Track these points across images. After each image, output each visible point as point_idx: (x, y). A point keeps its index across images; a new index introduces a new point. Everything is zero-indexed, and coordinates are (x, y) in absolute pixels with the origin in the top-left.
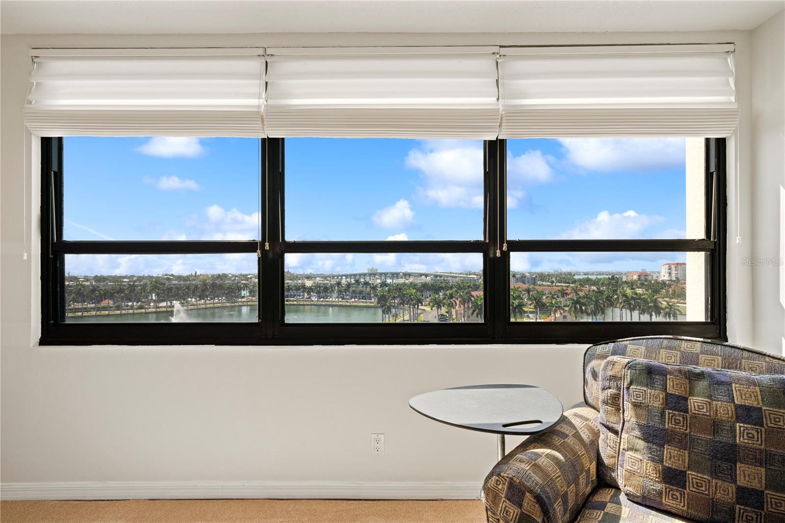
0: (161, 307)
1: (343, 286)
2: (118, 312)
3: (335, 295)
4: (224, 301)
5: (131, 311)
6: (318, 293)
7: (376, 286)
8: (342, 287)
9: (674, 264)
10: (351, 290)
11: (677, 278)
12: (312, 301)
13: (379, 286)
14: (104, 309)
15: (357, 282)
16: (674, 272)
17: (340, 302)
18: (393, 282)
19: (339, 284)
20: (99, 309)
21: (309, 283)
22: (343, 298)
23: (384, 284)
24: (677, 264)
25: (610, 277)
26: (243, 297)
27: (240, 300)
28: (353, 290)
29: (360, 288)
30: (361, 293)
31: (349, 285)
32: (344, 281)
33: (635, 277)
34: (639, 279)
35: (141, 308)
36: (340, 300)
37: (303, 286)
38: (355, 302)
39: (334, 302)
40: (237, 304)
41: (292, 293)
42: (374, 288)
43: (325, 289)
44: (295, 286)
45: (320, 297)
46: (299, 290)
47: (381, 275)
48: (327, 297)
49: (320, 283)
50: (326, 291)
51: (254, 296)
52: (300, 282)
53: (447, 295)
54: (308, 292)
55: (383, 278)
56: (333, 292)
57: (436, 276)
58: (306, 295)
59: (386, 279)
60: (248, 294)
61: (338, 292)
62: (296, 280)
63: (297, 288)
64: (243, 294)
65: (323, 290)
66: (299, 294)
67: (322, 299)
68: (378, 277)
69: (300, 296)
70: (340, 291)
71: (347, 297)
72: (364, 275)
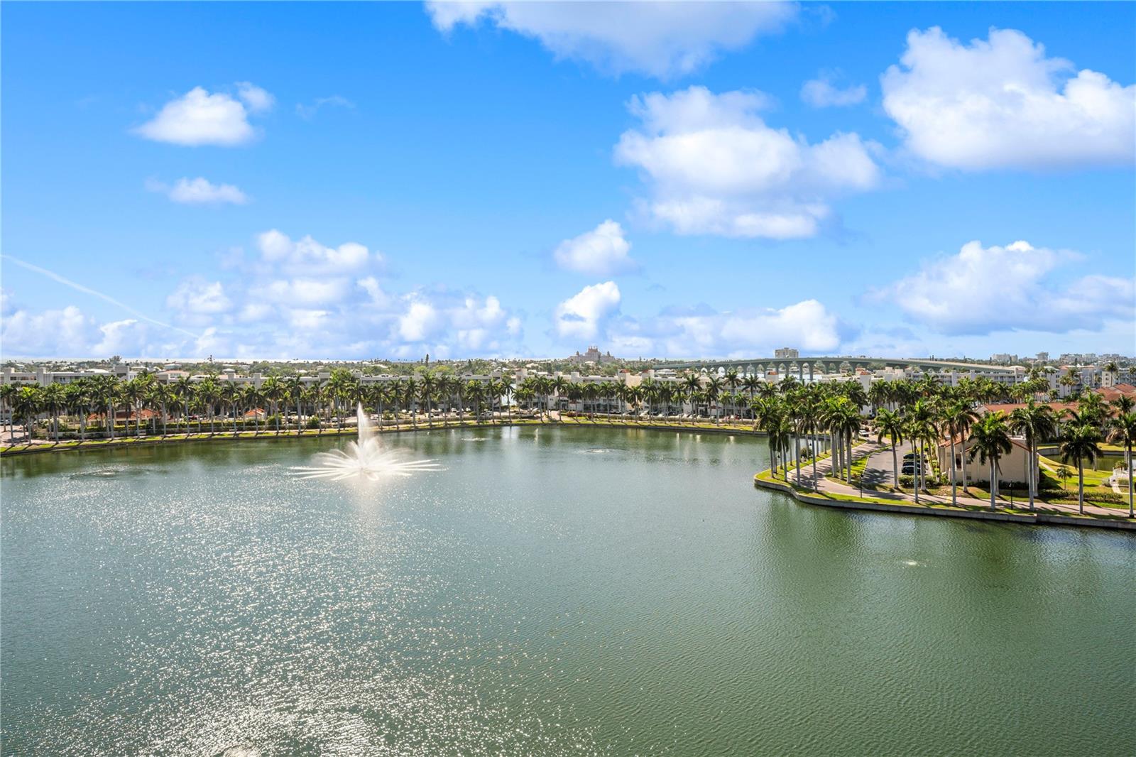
0: (349, 425)
1: (704, 387)
2: (273, 433)
3: (688, 406)
4: (467, 415)
5: (294, 432)
6: (653, 400)
7: (774, 388)
8: (700, 389)
12: (641, 419)
13: (779, 387)
14: (250, 426)
15: (732, 378)
18: (812, 379)
19: (694, 383)
20: (240, 427)
21: (633, 381)
22: (705, 414)
23: (788, 385)
26: (504, 409)
27: (496, 414)
28: (725, 398)
29: (739, 392)
30: (742, 402)
31: (714, 387)
32: (704, 379)
35: (313, 425)
36: (699, 417)
37: (621, 387)
38: (730, 422)
39: (684, 421)
40: (491, 422)
41: (601, 402)
42: (768, 392)
43: (666, 393)
44: (604, 387)
45: (657, 411)
46: (613, 394)
47: (800, 363)
48: (671, 411)
49: (656, 382)
50: (668, 400)
51: (525, 407)
52: (616, 377)
53: (914, 411)
54: (631, 400)
55: (806, 370)
56: (682, 400)
57: (925, 367)
58: (629, 406)
59: (811, 373)
60: (513, 403)
61: (693, 401)
62: (612, 374)
63: (608, 391)
64: (504, 403)
65: (661, 395)
66: (614, 403)
67: (660, 416)
68: (795, 369)
69: (616, 407)
70: (697, 399)
71: (714, 411)
72: (765, 363)
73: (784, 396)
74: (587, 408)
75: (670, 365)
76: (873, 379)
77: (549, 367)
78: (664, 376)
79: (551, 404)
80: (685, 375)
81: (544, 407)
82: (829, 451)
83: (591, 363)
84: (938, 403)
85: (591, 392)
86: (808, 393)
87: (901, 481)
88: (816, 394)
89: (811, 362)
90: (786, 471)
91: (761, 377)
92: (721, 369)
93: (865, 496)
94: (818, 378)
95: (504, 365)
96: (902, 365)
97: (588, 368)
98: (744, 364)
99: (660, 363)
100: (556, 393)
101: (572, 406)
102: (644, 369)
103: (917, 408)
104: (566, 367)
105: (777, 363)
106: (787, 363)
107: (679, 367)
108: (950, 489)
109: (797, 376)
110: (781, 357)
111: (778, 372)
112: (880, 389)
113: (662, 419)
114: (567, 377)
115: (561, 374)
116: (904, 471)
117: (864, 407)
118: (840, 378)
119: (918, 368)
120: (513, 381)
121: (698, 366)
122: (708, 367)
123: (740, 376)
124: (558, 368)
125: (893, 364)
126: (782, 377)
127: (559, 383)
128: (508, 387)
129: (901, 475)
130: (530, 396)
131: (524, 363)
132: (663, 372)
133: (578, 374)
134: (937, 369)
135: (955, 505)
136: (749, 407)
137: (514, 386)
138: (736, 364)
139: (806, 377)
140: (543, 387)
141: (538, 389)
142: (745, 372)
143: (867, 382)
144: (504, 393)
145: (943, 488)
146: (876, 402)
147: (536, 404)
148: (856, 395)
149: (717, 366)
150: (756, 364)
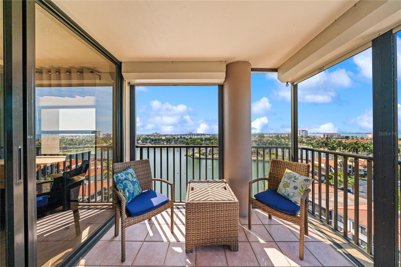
1: (176, 139)
3: (173, 142)
6: (167, 141)
7: (188, 139)
8: (175, 139)
9: (301, 130)
10: (179, 140)
11: (302, 136)
12: (165, 144)
13: (189, 139)
15: (181, 137)
16: (301, 133)
17: (175, 145)
19: (174, 138)
21: (163, 138)
22: (176, 143)
23: (190, 138)
24: (302, 130)
25: (276, 135)
26: (139, 143)
28: (180, 140)
29: (182, 140)
30: (183, 141)
31: (178, 139)
32: (176, 137)
33: (287, 135)
34: (288, 136)
36: (175, 144)
37: (161, 139)
38: (180, 145)
41: (157, 142)
42: (187, 139)
43: (169, 140)
44: (158, 139)
45: (168, 143)
46: (160, 140)
47: (193, 134)
48: (170, 143)
49: (167, 138)
50: (170, 141)
51: (143, 143)
52: (160, 137)
53: (210, 142)
54: (163, 141)
55: (194, 136)
56: (172, 141)
57: (213, 135)
58: (162, 142)
59: (195, 136)
60: (141, 142)
61: (174, 141)
62: (159, 137)
63: (159, 140)
64: (139, 142)
65: (168, 140)
66: (160, 142)
67: (168, 144)
68: (192, 135)
69: (160, 143)
70: (175, 141)
71: (178, 143)
72: (187, 135)
73: (190, 140)
74: (155, 143)
75: (170, 135)
76: (205, 137)
77: (148, 136)
78: (169, 137)
79: (148, 142)
80: (173, 137)
81: (147, 143)
82: (197, 149)
83: (156, 135)
84: (215, 141)
85: (156, 140)
86: (194, 140)
87: (209, 154)
88: (195, 140)
89: (195, 134)
90: (190, 153)
91: (186, 137)
92: (179, 136)
93: (203, 156)
94: (196, 137)
95: (139, 135)
96: (209, 135)
97: (155, 135)
98: (183, 135)
99: (168, 135)
100: (149, 140)
101: (152, 142)
102: (165, 136)
103: (211, 142)
104: (151, 135)
105: (189, 135)
106: (190, 135)
107: (172, 135)
108: (216, 155)
109: (192, 137)
110: (190, 133)
111: (189, 136)
112: (206, 139)
113: (168, 145)
114: (151, 137)
115: (150, 137)
116: (209, 152)
117: (203, 142)
118: (199, 137)
119: (212, 135)
120: (141, 138)
121: (175, 135)
122: (177, 135)
123: (182, 137)
124: (150, 136)
125: (208, 135)
126: (190, 137)
127: (150, 138)
128: (140, 139)
129: (209, 153)
130: (144, 141)
131: (143, 135)
132: (169, 136)
133: (153, 137)
134: (215, 135)
135: (217, 157)
136: (184, 142)
137: (141, 139)
138: (182, 135)
139: (194, 137)
140: (147, 139)
141: (146, 139)
142: (183, 136)
143: (204, 137)
144: (139, 140)
145: (215, 155)
146: (205, 141)
147: (145, 142)
148: (202, 140)
149: (178, 135)
150: (185, 135)
